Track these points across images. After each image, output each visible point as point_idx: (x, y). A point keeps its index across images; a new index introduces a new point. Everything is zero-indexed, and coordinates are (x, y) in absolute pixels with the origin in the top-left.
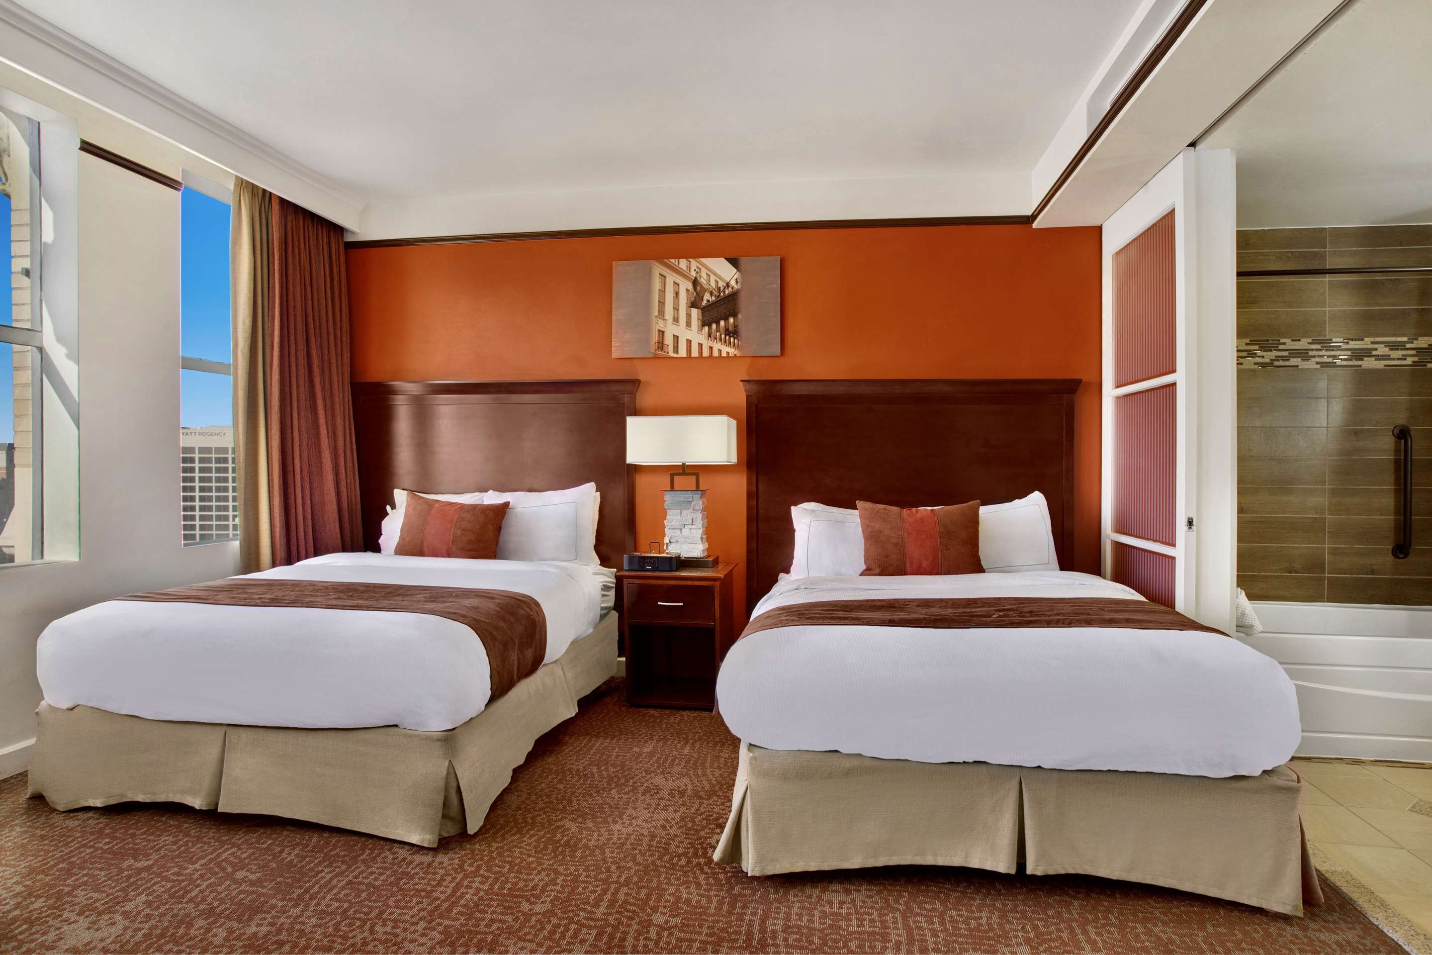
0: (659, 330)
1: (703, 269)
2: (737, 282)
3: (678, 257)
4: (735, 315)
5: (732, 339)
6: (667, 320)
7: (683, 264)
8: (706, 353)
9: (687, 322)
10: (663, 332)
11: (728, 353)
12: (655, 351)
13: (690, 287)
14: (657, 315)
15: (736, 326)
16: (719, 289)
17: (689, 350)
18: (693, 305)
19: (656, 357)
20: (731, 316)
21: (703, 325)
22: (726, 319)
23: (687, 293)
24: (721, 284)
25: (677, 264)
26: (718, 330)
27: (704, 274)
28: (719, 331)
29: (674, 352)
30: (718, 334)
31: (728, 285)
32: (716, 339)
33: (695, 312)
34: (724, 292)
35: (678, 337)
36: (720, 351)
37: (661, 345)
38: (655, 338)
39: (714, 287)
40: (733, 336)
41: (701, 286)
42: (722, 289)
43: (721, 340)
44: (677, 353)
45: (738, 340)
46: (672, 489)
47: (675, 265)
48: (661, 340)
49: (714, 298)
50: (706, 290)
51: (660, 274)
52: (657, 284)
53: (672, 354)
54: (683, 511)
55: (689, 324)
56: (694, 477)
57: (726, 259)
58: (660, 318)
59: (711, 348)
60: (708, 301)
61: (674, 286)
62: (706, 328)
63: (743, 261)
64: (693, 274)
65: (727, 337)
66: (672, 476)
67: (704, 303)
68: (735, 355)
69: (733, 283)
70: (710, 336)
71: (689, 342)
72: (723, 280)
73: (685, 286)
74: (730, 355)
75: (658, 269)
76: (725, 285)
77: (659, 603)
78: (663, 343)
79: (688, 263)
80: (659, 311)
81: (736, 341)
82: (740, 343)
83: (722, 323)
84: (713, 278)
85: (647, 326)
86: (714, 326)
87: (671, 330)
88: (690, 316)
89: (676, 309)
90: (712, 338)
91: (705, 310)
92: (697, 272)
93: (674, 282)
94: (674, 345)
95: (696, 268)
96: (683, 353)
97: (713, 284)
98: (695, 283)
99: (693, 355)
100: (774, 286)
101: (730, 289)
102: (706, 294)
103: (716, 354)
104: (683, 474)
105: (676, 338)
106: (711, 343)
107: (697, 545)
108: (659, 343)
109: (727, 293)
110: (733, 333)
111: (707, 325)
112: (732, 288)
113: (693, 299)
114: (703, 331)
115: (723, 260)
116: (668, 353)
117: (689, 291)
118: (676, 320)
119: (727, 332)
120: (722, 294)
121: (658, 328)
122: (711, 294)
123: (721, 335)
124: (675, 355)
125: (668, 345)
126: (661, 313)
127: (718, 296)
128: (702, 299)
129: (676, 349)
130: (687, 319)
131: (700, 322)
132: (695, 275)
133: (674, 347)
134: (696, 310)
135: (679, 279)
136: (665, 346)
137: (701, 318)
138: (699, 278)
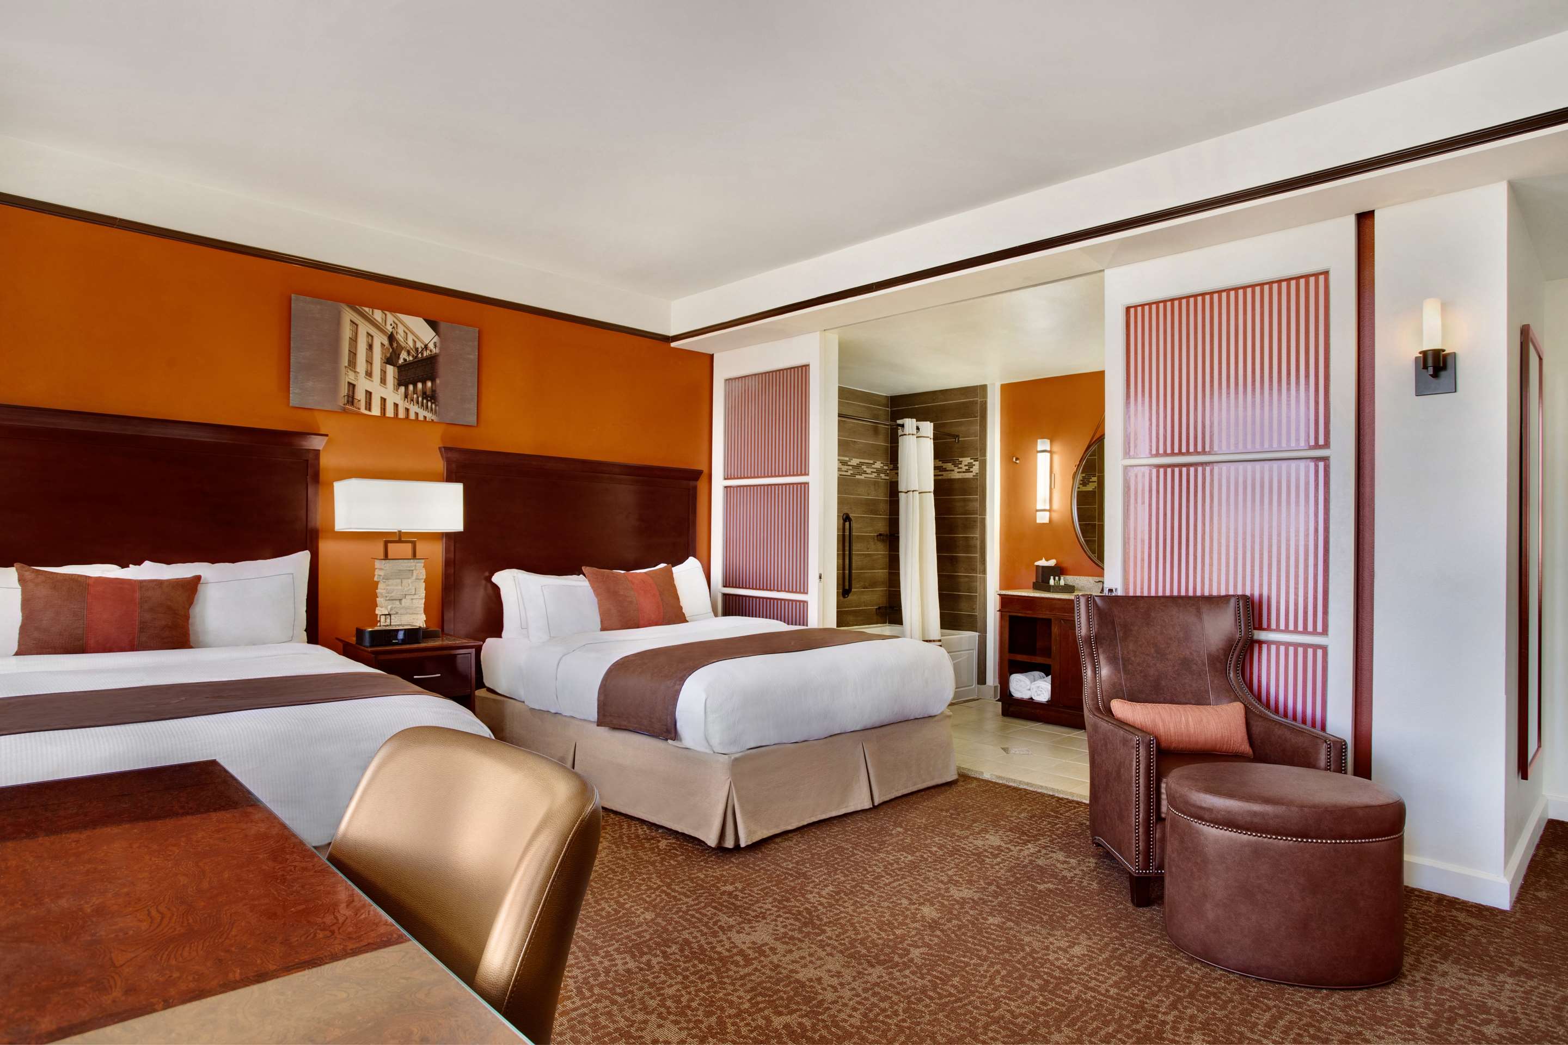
0: (349, 383)
1: (400, 325)
2: (435, 346)
3: (373, 306)
4: (433, 381)
5: (429, 404)
6: (358, 373)
7: (378, 315)
8: (402, 415)
9: (381, 378)
10: (354, 386)
11: (425, 417)
12: (344, 405)
13: (386, 342)
14: (347, 365)
15: (433, 391)
16: (417, 349)
17: (383, 409)
18: (390, 360)
19: (344, 411)
20: (429, 379)
21: (400, 384)
22: (424, 383)
23: (382, 347)
24: (419, 345)
25: (371, 313)
26: (415, 391)
27: (401, 329)
28: (417, 394)
29: (366, 409)
30: (415, 396)
31: (426, 347)
32: (413, 400)
33: (390, 370)
34: (422, 354)
35: (370, 393)
36: (417, 414)
37: (351, 399)
38: (344, 390)
39: (412, 347)
40: (430, 401)
41: (398, 343)
42: (420, 350)
43: (418, 403)
44: (370, 410)
45: (436, 406)
46: (386, 557)
47: (367, 314)
48: (351, 393)
49: (411, 358)
50: (402, 348)
51: (351, 321)
52: (347, 332)
53: (363, 411)
54: (404, 581)
55: (383, 381)
56: (410, 545)
57: (424, 320)
58: (350, 370)
59: (407, 410)
60: (405, 360)
61: (368, 337)
62: (402, 389)
63: (443, 326)
64: (389, 328)
65: (425, 401)
66: (386, 543)
67: (401, 361)
68: (432, 420)
69: (431, 346)
70: (406, 396)
71: (383, 400)
72: (422, 342)
73: (380, 340)
74: (428, 420)
75: (348, 315)
76: (423, 347)
78: (353, 397)
79: (384, 315)
80: (349, 361)
81: (433, 406)
82: (437, 408)
83: (420, 385)
84: (410, 337)
85: (334, 377)
86: (411, 387)
87: (363, 385)
88: (385, 372)
89: (369, 362)
90: (409, 400)
91: (402, 369)
92: (394, 328)
93: (367, 333)
94: (366, 402)
96: (376, 411)
97: (411, 343)
98: (391, 338)
99: (388, 415)
100: (472, 357)
101: (428, 352)
102: (403, 352)
103: (412, 416)
104: (400, 541)
105: (369, 394)
106: (407, 405)
107: (419, 616)
108: (348, 396)
109: (425, 355)
110: (430, 397)
111: (403, 385)
112: (431, 351)
113: (388, 355)
114: (399, 390)
115: (421, 320)
116: (359, 409)
117: (385, 346)
118: (369, 374)
119: (425, 395)
120: (420, 355)
121: (347, 380)
122: (409, 353)
123: (418, 398)
124: (367, 412)
125: (359, 401)
126: (352, 364)
127: (417, 357)
128: (399, 358)
129: (369, 406)
130: (381, 375)
131: (396, 381)
132: (391, 330)
133: (366, 404)
134: (392, 367)
135: (373, 331)
136: (356, 401)
137: (397, 377)
138: (395, 334)
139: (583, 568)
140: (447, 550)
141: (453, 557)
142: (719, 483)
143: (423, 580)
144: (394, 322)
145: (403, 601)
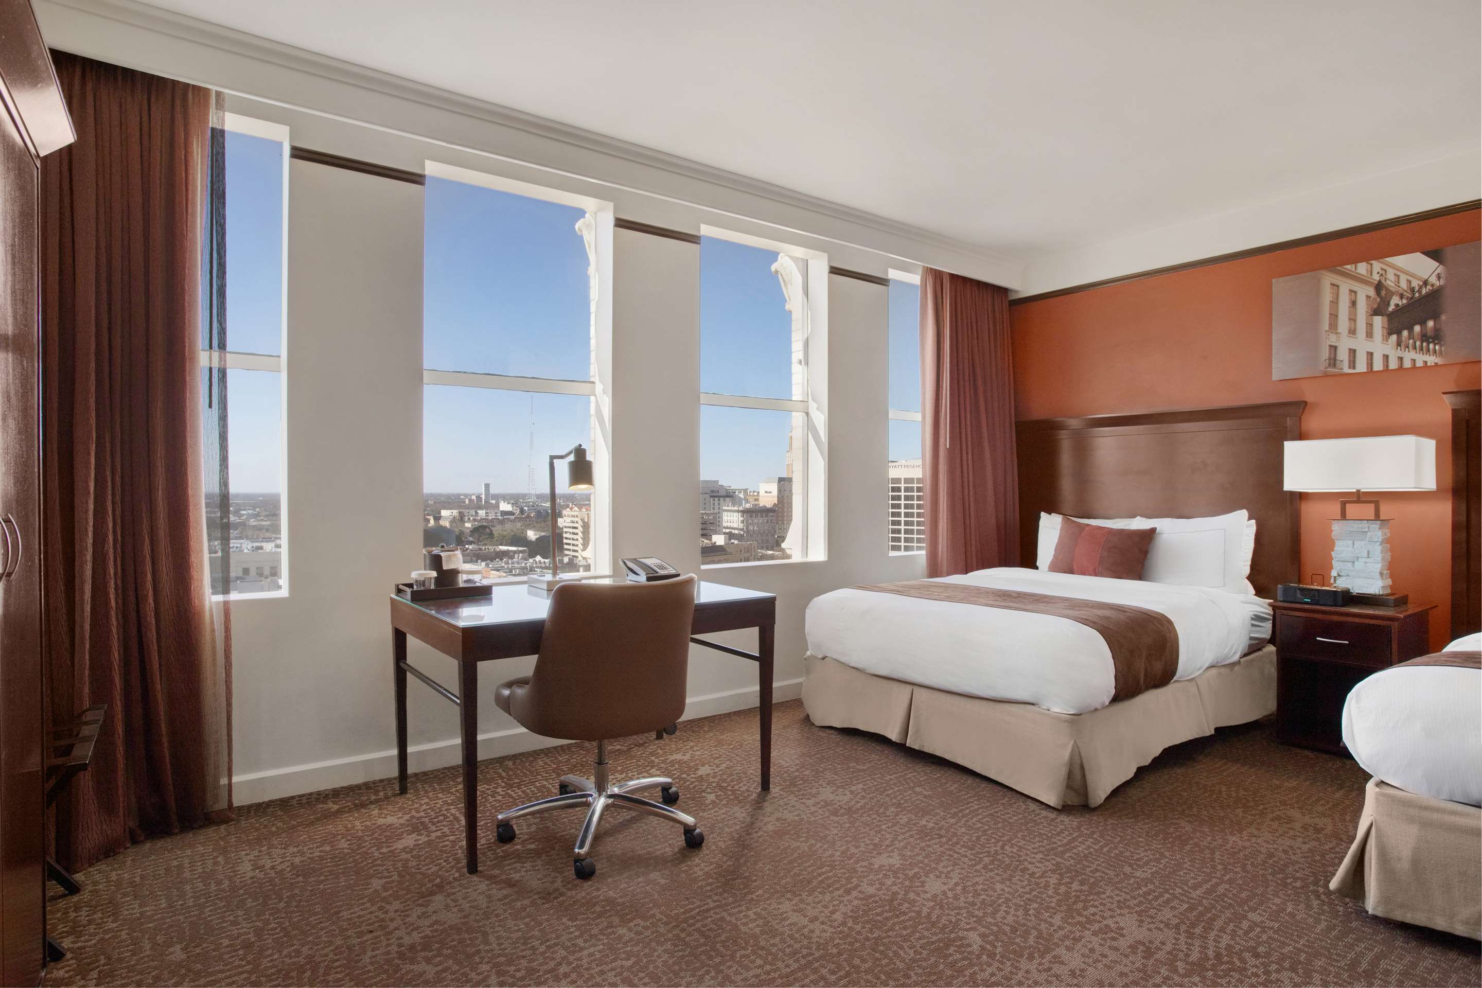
0: (1330, 346)
1: (1390, 269)
2: (1439, 277)
3: (1356, 262)
4: (1435, 317)
5: (1431, 346)
6: (1340, 333)
7: (1362, 268)
8: (1393, 365)
9: (1367, 332)
10: (1336, 347)
11: (1426, 362)
12: (1325, 368)
13: (1371, 292)
14: (1327, 328)
15: (1437, 330)
16: (1412, 290)
17: (1370, 363)
18: (1377, 311)
19: (1326, 376)
20: (1431, 318)
22: (1423, 323)
23: (1367, 299)
24: (1415, 284)
25: (1353, 269)
26: (1411, 336)
27: (1391, 275)
28: (1413, 338)
29: (1350, 368)
30: (1411, 341)
31: (1426, 283)
32: (1408, 347)
33: (1378, 321)
34: (1420, 291)
35: (1355, 351)
36: (1414, 361)
37: (1333, 361)
38: (1325, 354)
39: (1405, 288)
40: (1433, 342)
41: (1387, 290)
43: (1415, 348)
44: (1354, 368)
45: (1441, 346)
46: (1344, 516)
47: (1353, 272)
48: (1333, 356)
49: (1405, 301)
50: (1393, 294)
51: (1332, 284)
52: (1327, 296)
53: (1347, 370)
54: (1357, 543)
55: (1370, 334)
57: (1423, 253)
58: (1332, 332)
59: (1401, 359)
60: (1397, 305)
61: (1350, 294)
62: (1394, 338)
63: (1449, 252)
64: (1376, 277)
65: (1425, 344)
66: (1344, 504)
67: (1391, 308)
68: (1436, 363)
69: (1433, 279)
70: (1399, 344)
71: (1370, 355)
72: (1420, 279)
73: (1365, 293)
74: (1429, 364)
75: (1328, 279)
76: (1421, 283)
77: (1318, 639)
78: (1335, 359)
79: (1369, 266)
80: (1330, 324)
81: (1437, 347)
82: (1443, 348)
83: (1417, 328)
84: (1404, 279)
85: (1314, 342)
86: (1405, 333)
87: (1344, 344)
88: (1372, 325)
89: (1353, 319)
90: (1403, 347)
91: (1391, 317)
92: (1382, 275)
93: (1350, 290)
94: (1350, 360)
95: (1380, 271)
96: (1361, 367)
97: (1404, 285)
98: (1379, 287)
99: (1375, 369)
101: (1429, 287)
102: (1394, 297)
103: (1407, 364)
104: (1358, 501)
105: (1353, 352)
106: (1400, 353)
107: (1376, 583)
108: (1330, 359)
109: (1424, 292)
110: (1433, 338)
111: (1394, 334)
112: (1432, 285)
113: (1375, 306)
114: (1390, 340)
115: (1418, 254)
116: (1342, 369)
117: (1370, 297)
118: (1352, 332)
119: (1425, 338)
120: (1417, 295)
121: (1329, 343)
122: (1402, 296)
123: (1415, 342)
124: (1351, 371)
125: (1342, 361)
126: (1333, 326)
127: (1412, 298)
128: (1388, 305)
129: (1353, 364)
130: (1367, 329)
131: (1385, 330)
132: (1378, 279)
133: (1350, 363)
134: (1380, 317)
135: (1356, 286)
136: (1338, 362)
137: (1386, 326)
138: (1383, 281)
144: (1382, 269)
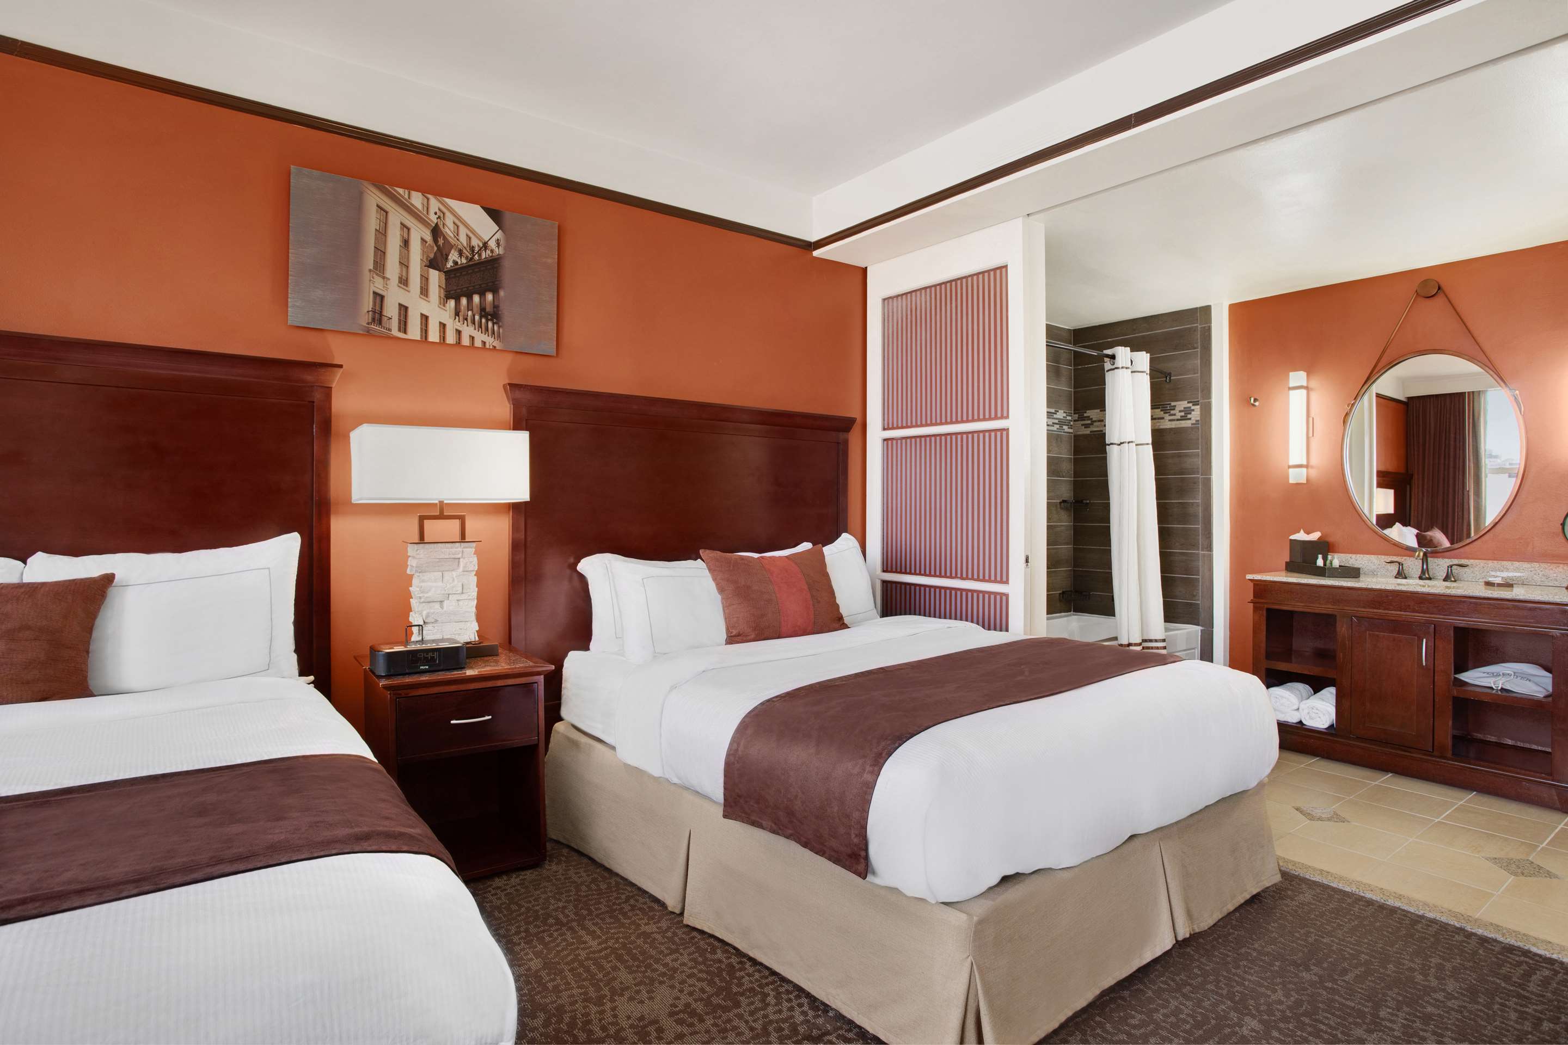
0: (375, 293)
1: (448, 214)
2: (498, 245)
3: (410, 188)
4: (495, 291)
5: (490, 324)
6: (389, 279)
7: (417, 199)
8: (451, 338)
9: (421, 288)
10: (382, 297)
11: (484, 343)
12: (368, 324)
13: (428, 237)
14: (371, 267)
15: (496, 306)
16: (472, 249)
17: (425, 331)
18: (433, 263)
19: (368, 333)
20: (490, 290)
21: (448, 296)
22: (482, 295)
23: (422, 243)
24: (475, 242)
25: (406, 196)
26: (470, 306)
27: (449, 220)
28: (472, 310)
29: (399, 330)
30: (470, 313)
31: (485, 245)
32: (466, 319)
33: (435, 276)
34: (480, 255)
35: (406, 308)
36: (472, 338)
37: (378, 316)
38: (368, 303)
39: (465, 245)
40: (491, 320)
41: (445, 238)
42: (477, 249)
43: (473, 322)
44: (405, 332)
45: (499, 327)
46: (422, 539)
47: (403, 197)
48: (378, 308)
49: (464, 261)
50: (451, 247)
51: (378, 206)
52: (372, 222)
53: (395, 332)
54: (446, 574)
55: (424, 291)
56: (457, 523)
57: (481, 207)
58: (377, 274)
59: (459, 332)
60: (456, 263)
61: (402, 229)
62: (452, 303)
63: (508, 217)
64: (434, 218)
65: (483, 320)
66: (422, 519)
67: (450, 264)
68: (495, 347)
69: (492, 244)
70: (457, 314)
71: (425, 318)
72: (479, 238)
73: (419, 234)
74: (487, 346)
75: (373, 198)
76: (481, 245)
77: (452, 722)
78: (381, 314)
79: (426, 200)
80: (375, 262)
81: (496, 328)
82: (501, 330)
83: (476, 299)
84: (463, 231)
85: (353, 281)
86: (464, 301)
87: (394, 297)
88: (427, 279)
89: (404, 264)
90: (461, 318)
91: (452, 275)
92: (439, 217)
93: (402, 224)
94: (400, 320)
95: (437, 211)
96: (414, 332)
97: (463, 239)
98: (436, 232)
99: (431, 338)
100: (549, 261)
101: (488, 252)
102: (453, 251)
103: (466, 341)
104: (441, 516)
105: (404, 309)
106: (458, 325)
107: (469, 624)
108: (374, 311)
109: (483, 256)
110: (492, 315)
111: (452, 298)
112: (492, 251)
113: (432, 256)
114: (447, 305)
115: (478, 208)
116: (390, 330)
117: (426, 242)
118: (404, 282)
119: (483, 312)
120: (476, 257)
121: (373, 289)
122: (461, 254)
123: (474, 316)
124: (401, 335)
125: (391, 318)
126: (379, 266)
127: (471, 259)
128: (447, 259)
129: (403, 327)
130: (421, 283)
131: (442, 291)
132: (435, 221)
133: (400, 323)
134: (436, 273)
135: (410, 222)
136: (385, 319)
137: (444, 286)
138: (441, 226)
139: (701, 552)
140: (515, 528)
141: (523, 537)
142: (876, 434)
143: (474, 573)
144: (439, 209)
145: (446, 603)
